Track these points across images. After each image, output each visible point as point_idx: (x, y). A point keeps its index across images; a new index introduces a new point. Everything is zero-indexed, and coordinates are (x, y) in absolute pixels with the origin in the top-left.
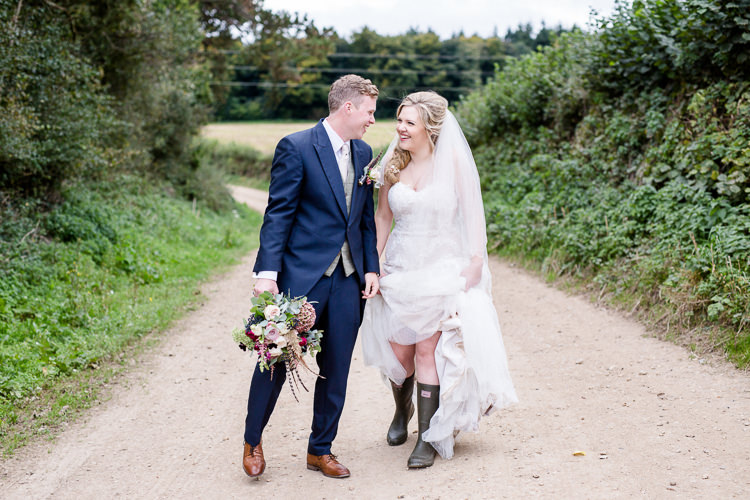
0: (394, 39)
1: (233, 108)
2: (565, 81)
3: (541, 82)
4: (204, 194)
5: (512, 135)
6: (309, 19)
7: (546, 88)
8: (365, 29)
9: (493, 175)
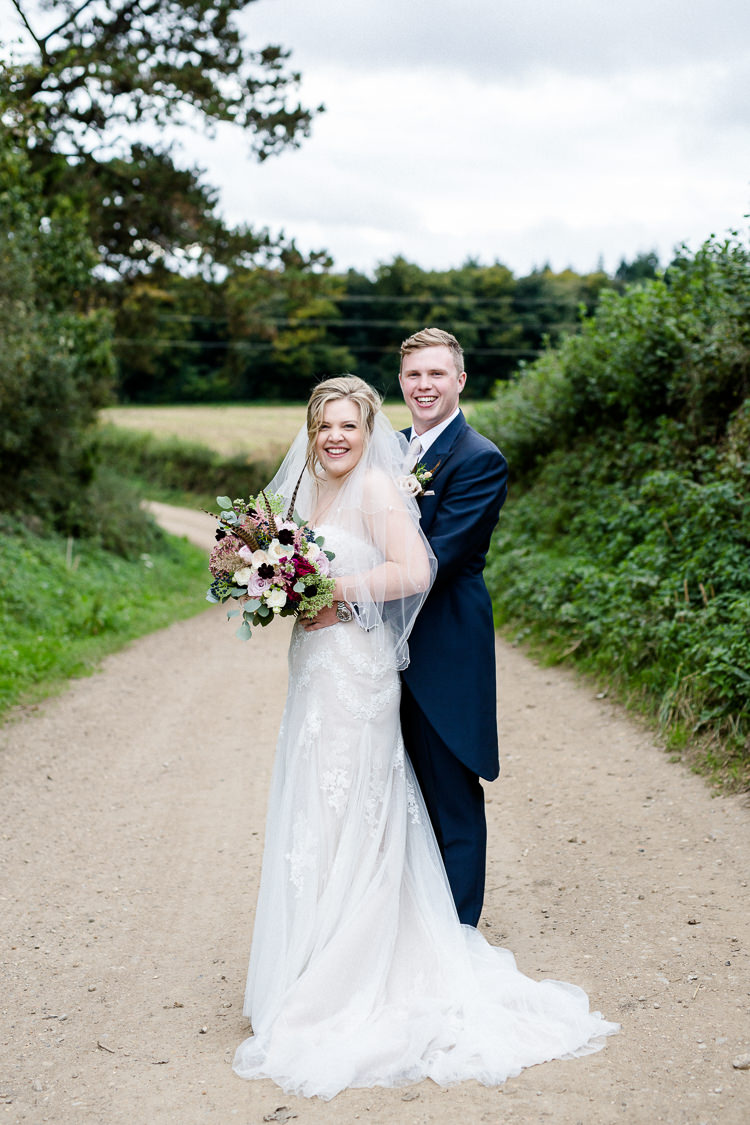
0: (442, 275)
1: (188, 383)
2: (707, 331)
3: (662, 334)
4: (99, 526)
5: (612, 431)
6: (288, 236)
7: (671, 344)
8: (399, 260)
9: (573, 505)
